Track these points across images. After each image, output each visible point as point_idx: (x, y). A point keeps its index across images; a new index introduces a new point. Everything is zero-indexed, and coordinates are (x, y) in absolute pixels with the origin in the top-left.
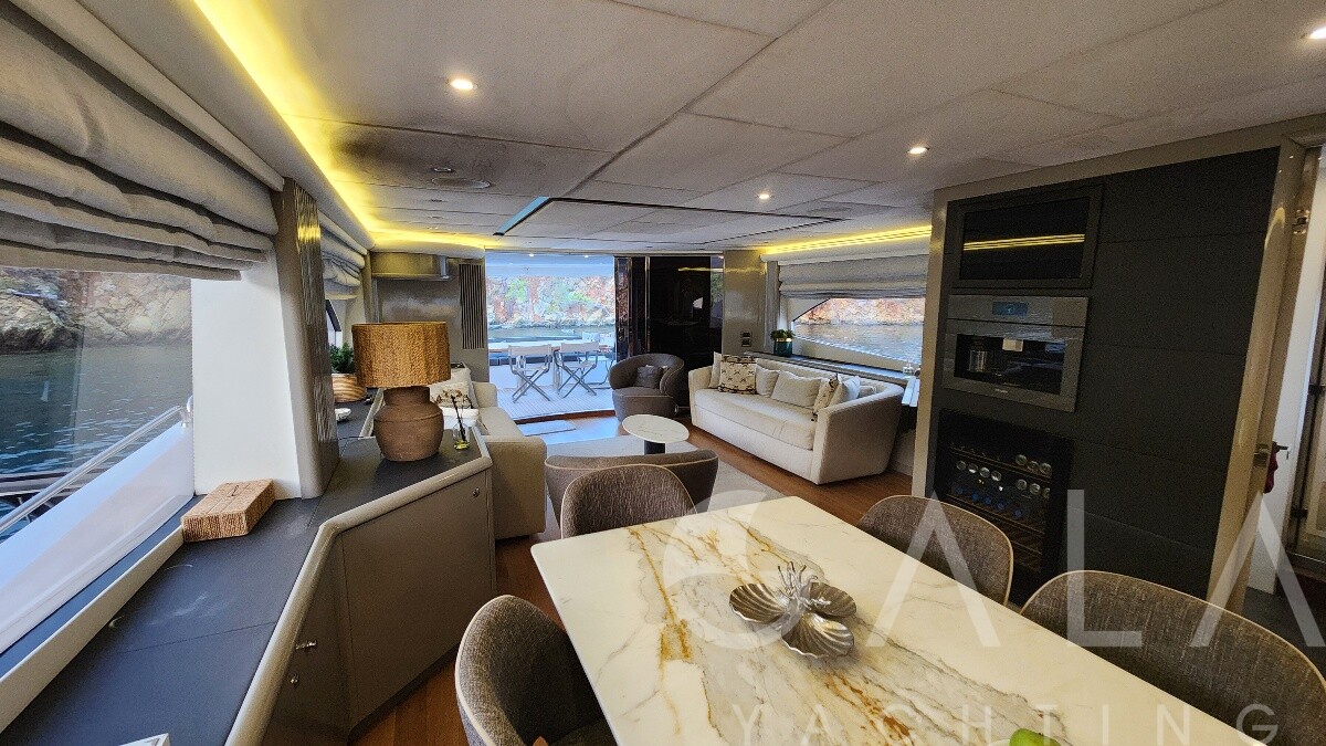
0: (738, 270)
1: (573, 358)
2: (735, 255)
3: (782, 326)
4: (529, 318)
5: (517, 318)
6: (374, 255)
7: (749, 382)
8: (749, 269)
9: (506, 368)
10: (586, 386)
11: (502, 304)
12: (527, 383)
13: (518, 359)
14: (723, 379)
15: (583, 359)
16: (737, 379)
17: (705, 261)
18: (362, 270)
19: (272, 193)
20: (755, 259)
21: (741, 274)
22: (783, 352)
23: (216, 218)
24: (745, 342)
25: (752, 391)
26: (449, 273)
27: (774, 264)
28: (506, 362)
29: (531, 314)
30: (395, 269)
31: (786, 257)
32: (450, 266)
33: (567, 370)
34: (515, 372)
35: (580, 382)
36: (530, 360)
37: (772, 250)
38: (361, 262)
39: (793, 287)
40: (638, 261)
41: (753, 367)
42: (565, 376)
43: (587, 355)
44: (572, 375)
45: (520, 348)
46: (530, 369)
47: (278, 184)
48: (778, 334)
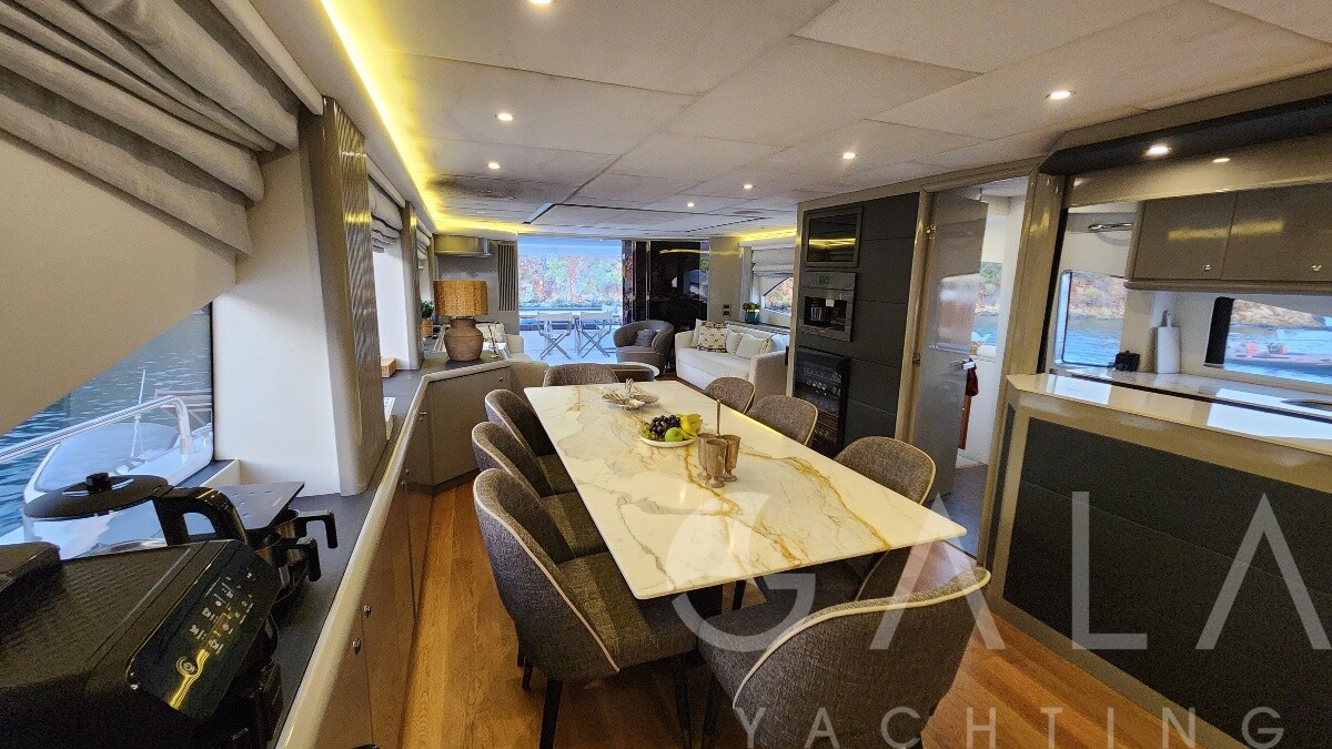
0: (722, 253)
1: (593, 327)
2: (719, 241)
3: (754, 300)
4: (567, 297)
5: (555, 297)
6: (436, 236)
7: (721, 343)
8: (728, 253)
9: (535, 333)
10: (602, 350)
11: (541, 283)
12: (553, 343)
13: (546, 326)
14: (701, 340)
15: (601, 327)
16: (711, 340)
17: (696, 245)
18: (428, 249)
19: (400, 209)
20: (735, 245)
21: (723, 256)
22: (753, 320)
23: (387, 225)
24: (726, 313)
25: (723, 350)
26: (490, 250)
27: (750, 250)
28: (535, 328)
29: (569, 293)
30: (451, 248)
31: (757, 243)
32: (491, 246)
33: (585, 334)
34: (542, 335)
35: (597, 345)
36: (555, 327)
37: (748, 238)
38: (428, 242)
39: (762, 268)
40: (641, 244)
41: (724, 331)
42: (585, 340)
43: (605, 323)
44: (591, 339)
45: (549, 316)
46: (555, 334)
47: (403, 205)
48: (748, 306)
